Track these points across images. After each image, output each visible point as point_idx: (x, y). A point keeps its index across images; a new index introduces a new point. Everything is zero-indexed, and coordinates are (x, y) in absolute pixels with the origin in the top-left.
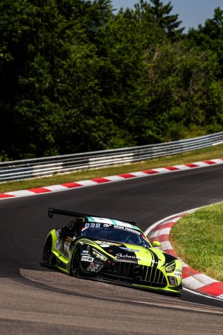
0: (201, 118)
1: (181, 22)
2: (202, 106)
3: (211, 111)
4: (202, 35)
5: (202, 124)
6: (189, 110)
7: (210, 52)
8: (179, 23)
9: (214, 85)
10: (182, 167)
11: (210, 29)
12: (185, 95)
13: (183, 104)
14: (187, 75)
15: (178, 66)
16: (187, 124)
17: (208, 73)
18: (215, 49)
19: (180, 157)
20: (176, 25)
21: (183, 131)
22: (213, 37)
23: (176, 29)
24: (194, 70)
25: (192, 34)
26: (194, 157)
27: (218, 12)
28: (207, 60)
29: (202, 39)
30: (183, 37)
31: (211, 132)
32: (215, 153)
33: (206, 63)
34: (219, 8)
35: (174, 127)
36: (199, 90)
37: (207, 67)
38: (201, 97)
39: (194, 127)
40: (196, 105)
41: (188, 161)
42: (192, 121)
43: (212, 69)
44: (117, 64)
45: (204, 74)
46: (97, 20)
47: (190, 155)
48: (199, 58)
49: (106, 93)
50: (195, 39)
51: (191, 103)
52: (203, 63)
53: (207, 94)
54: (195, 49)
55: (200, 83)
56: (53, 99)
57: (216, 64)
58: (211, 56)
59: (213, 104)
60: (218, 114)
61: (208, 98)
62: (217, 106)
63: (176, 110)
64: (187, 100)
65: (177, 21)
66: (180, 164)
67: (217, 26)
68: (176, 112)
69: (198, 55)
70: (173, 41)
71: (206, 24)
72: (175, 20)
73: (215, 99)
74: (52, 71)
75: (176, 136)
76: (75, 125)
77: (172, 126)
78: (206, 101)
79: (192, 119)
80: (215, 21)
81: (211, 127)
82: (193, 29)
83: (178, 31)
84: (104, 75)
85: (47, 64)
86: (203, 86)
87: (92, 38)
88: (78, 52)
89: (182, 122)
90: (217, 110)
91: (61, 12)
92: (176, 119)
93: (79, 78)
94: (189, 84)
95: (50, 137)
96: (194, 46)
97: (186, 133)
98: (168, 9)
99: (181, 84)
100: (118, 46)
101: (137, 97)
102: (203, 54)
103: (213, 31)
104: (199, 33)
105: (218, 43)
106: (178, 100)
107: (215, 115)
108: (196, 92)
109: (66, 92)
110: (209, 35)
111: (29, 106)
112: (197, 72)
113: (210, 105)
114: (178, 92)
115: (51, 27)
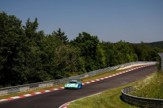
0: (76, 70)
1: (68, 38)
2: (76, 66)
3: (79, 67)
5: (76, 72)
6: (72, 67)
7: (78, 48)
9: (80, 59)
11: (77, 40)
12: (70, 62)
13: (70, 65)
14: (71, 56)
15: (67, 53)
16: (71, 72)
17: (77, 55)
20: (66, 39)
21: (70, 74)
22: (79, 43)
23: (66, 41)
24: (73, 54)
25: (71, 42)
27: (80, 34)
29: (75, 43)
30: (69, 43)
35: (67, 73)
36: (75, 60)
38: (75, 63)
39: (74, 73)
40: (73, 65)
42: (73, 71)
43: (79, 53)
44: (47, 53)
46: (39, 38)
48: (74, 50)
49: (44, 63)
50: (73, 44)
52: (76, 51)
53: (78, 62)
55: (75, 58)
56: (26, 66)
57: (80, 51)
60: (82, 68)
61: (78, 63)
62: (81, 65)
63: (67, 67)
67: (80, 39)
70: (65, 44)
71: (76, 38)
73: (80, 63)
74: (25, 56)
75: (68, 76)
76: (34, 74)
80: (79, 37)
81: (80, 73)
82: (72, 40)
84: (43, 57)
85: (23, 54)
87: (38, 44)
88: (34, 49)
89: (69, 71)
91: (27, 36)
92: (67, 70)
93: (34, 58)
94: (71, 59)
95: (25, 78)
96: (72, 46)
98: (63, 34)
99: (69, 59)
100: (47, 47)
101: (54, 63)
102: (75, 48)
103: (79, 41)
104: (74, 41)
105: (80, 45)
109: (30, 63)
110: (77, 42)
111: (18, 68)
113: (79, 65)
114: (68, 61)
115: (24, 41)
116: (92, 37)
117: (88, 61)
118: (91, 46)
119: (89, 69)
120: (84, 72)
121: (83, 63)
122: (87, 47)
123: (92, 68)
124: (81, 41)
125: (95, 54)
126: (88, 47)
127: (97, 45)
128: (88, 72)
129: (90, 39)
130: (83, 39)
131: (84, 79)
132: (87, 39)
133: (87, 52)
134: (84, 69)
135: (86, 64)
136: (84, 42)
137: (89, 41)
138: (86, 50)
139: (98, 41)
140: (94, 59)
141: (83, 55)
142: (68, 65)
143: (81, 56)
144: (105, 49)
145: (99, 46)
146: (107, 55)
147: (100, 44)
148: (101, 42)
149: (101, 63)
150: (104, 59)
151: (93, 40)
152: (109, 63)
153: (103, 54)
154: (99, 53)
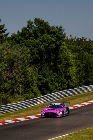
0: (21, 90)
1: (7, 29)
2: (21, 82)
3: (27, 86)
4: (20, 37)
5: (22, 94)
6: (13, 85)
7: (25, 48)
8: (5, 30)
9: (29, 69)
10: (9, 121)
11: (25, 34)
12: (10, 75)
13: (9, 81)
14: (11, 63)
15: (6, 57)
16: (12, 93)
17: (24, 62)
18: (28, 46)
19: (8, 115)
20: (4, 32)
21: (10, 98)
22: (27, 38)
23: (3, 34)
24: (16, 60)
25: (13, 37)
26: (17, 115)
27: (30, 23)
28: (24, 53)
29: (20, 40)
30: (8, 39)
31: (27, 98)
32: (30, 112)
33: (23, 55)
34: (30, 21)
36: (20, 72)
37: (24, 58)
38: (20, 77)
39: (17, 95)
40: (16, 81)
41: (13, 118)
42: (15, 92)
43: (27, 59)
45: (22, 62)
47: (14, 113)
48: (18, 52)
50: (16, 40)
51: (14, 81)
52: (21, 55)
53: (24, 74)
54: (16, 46)
55: (20, 67)
57: (29, 55)
58: (26, 50)
59: (28, 81)
60: (32, 87)
61: (25, 77)
62: (31, 82)
64: (12, 79)
65: (4, 29)
66: (8, 119)
67: (29, 32)
68: (5, 86)
69: (18, 50)
70: (2, 41)
71: (22, 31)
72: (3, 28)
73: (29, 78)
77: (2, 95)
78: (24, 79)
79: (15, 90)
80: (28, 29)
81: (28, 95)
82: (14, 34)
83: (5, 35)
86: (22, 69)
89: (9, 93)
90: (31, 84)
92: (5, 91)
94: (13, 68)
96: (15, 44)
97: (12, 99)
99: (8, 68)
102: (21, 49)
103: (27, 35)
104: (18, 36)
105: (30, 42)
106: (6, 79)
107: (30, 87)
108: (17, 73)
110: (25, 37)
112: (17, 61)
113: (27, 82)
114: (6, 74)
116: (53, 28)
117: (44, 75)
118: (49, 44)
119: (45, 89)
120: (36, 95)
121: (35, 78)
122: (42, 48)
123: (51, 87)
124: (30, 35)
125: (57, 61)
126: (45, 47)
127: (61, 44)
128: (43, 94)
129: (48, 31)
130: (35, 32)
131: (36, 108)
132: (42, 32)
133: (41, 56)
134: (36, 89)
135: (39, 80)
136: (36, 37)
137: (46, 36)
138: (41, 53)
139: (64, 36)
140: (56, 69)
141: (35, 62)
142: (5, 81)
143: (31, 64)
144: (76, 51)
145: (64, 45)
146: (79, 62)
147: (68, 41)
148: (69, 38)
149: (69, 78)
150: (73, 70)
151: (54, 33)
152: (84, 78)
153: (72, 61)
154: (66, 59)
